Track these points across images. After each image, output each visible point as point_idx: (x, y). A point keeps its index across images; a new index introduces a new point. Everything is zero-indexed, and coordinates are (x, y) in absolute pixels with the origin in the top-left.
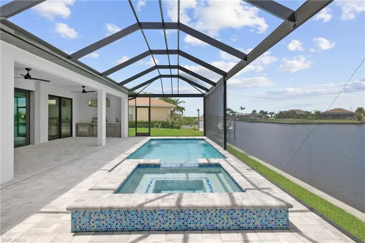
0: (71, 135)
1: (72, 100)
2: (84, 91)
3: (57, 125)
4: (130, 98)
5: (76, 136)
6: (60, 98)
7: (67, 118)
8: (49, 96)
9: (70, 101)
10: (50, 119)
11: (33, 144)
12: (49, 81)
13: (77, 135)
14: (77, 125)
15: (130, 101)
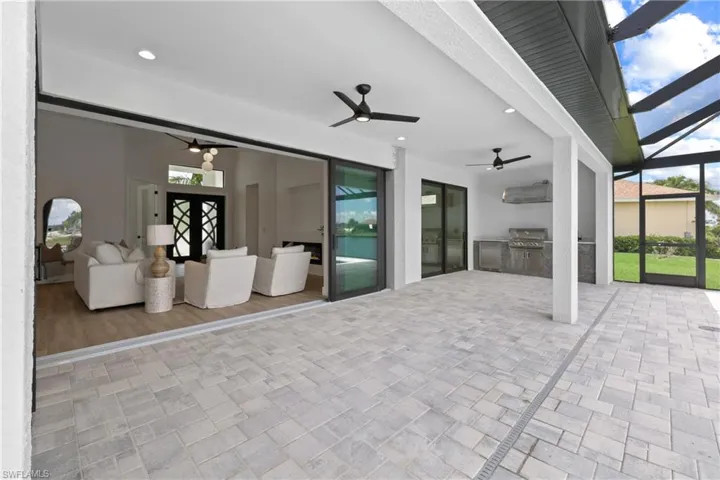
0: (466, 267)
1: (465, 190)
2: (498, 162)
3: (437, 243)
4: (616, 174)
5: (475, 268)
6: (443, 186)
7: (456, 231)
8: (424, 182)
9: (462, 193)
10: (425, 230)
11: (392, 288)
12: (414, 120)
13: (477, 267)
14: (477, 245)
15: (616, 182)
